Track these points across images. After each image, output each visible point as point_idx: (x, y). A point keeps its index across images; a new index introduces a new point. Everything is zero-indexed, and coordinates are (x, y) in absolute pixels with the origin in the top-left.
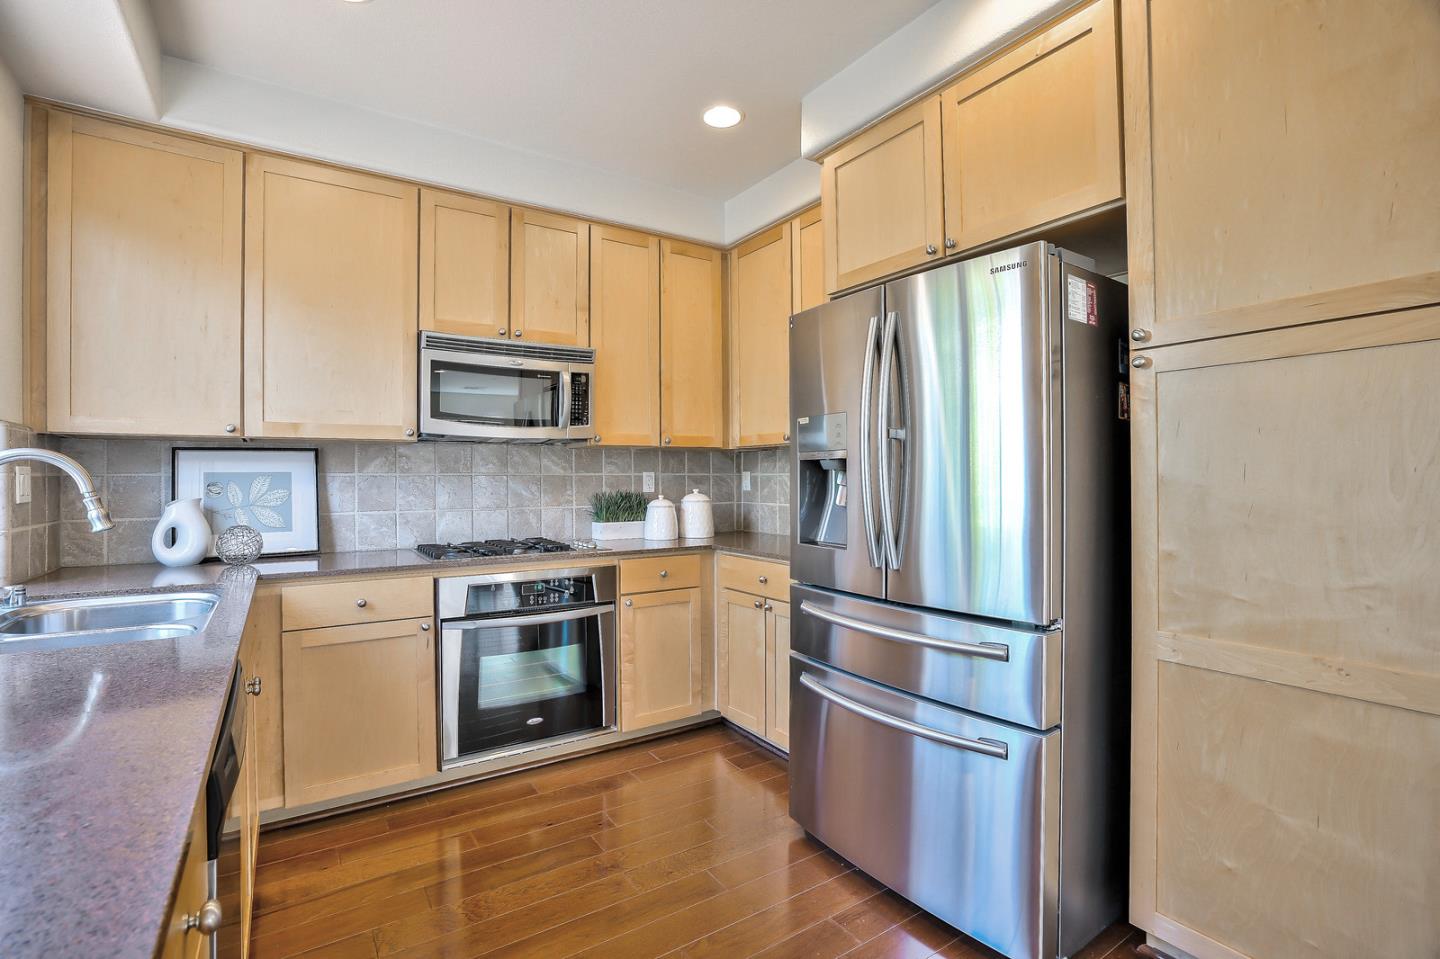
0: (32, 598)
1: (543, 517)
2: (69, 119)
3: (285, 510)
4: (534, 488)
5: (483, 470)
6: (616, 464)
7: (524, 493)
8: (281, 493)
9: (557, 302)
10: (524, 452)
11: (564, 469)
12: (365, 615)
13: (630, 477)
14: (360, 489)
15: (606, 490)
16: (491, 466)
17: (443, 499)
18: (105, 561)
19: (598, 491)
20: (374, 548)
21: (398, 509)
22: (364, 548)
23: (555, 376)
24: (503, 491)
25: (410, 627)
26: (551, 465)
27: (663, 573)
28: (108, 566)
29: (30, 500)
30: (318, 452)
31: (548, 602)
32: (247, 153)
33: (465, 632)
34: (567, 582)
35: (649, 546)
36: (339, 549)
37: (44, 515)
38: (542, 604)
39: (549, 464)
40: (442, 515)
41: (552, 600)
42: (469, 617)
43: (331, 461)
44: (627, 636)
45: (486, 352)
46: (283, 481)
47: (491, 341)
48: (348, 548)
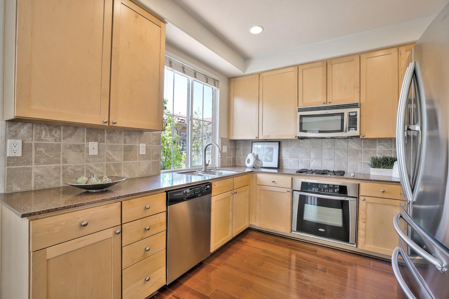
0: (217, 169)
1: (348, 164)
2: (233, 79)
3: (271, 157)
4: (345, 154)
5: (326, 147)
6: (383, 145)
7: (341, 155)
8: (271, 152)
9: (345, 88)
10: (341, 141)
11: (358, 147)
12: (273, 184)
13: (391, 151)
14: (290, 152)
15: (379, 156)
16: (328, 146)
17: (312, 156)
18: (242, 165)
19: (375, 156)
20: (293, 168)
21: (299, 158)
22: (291, 168)
23: (342, 114)
24: (333, 154)
25: (285, 190)
26: (353, 145)
27: (382, 191)
28: (243, 166)
29: (226, 152)
30: (280, 143)
31: (329, 192)
32: (259, 74)
33: (300, 195)
34: (336, 186)
35: (393, 180)
36: (284, 168)
37: (231, 155)
38: (326, 192)
39: (352, 145)
40: (312, 161)
41: (330, 191)
42: (301, 191)
43: (283, 145)
44: (363, 212)
45: (317, 110)
46: (271, 149)
47: (321, 106)
48: (286, 168)
